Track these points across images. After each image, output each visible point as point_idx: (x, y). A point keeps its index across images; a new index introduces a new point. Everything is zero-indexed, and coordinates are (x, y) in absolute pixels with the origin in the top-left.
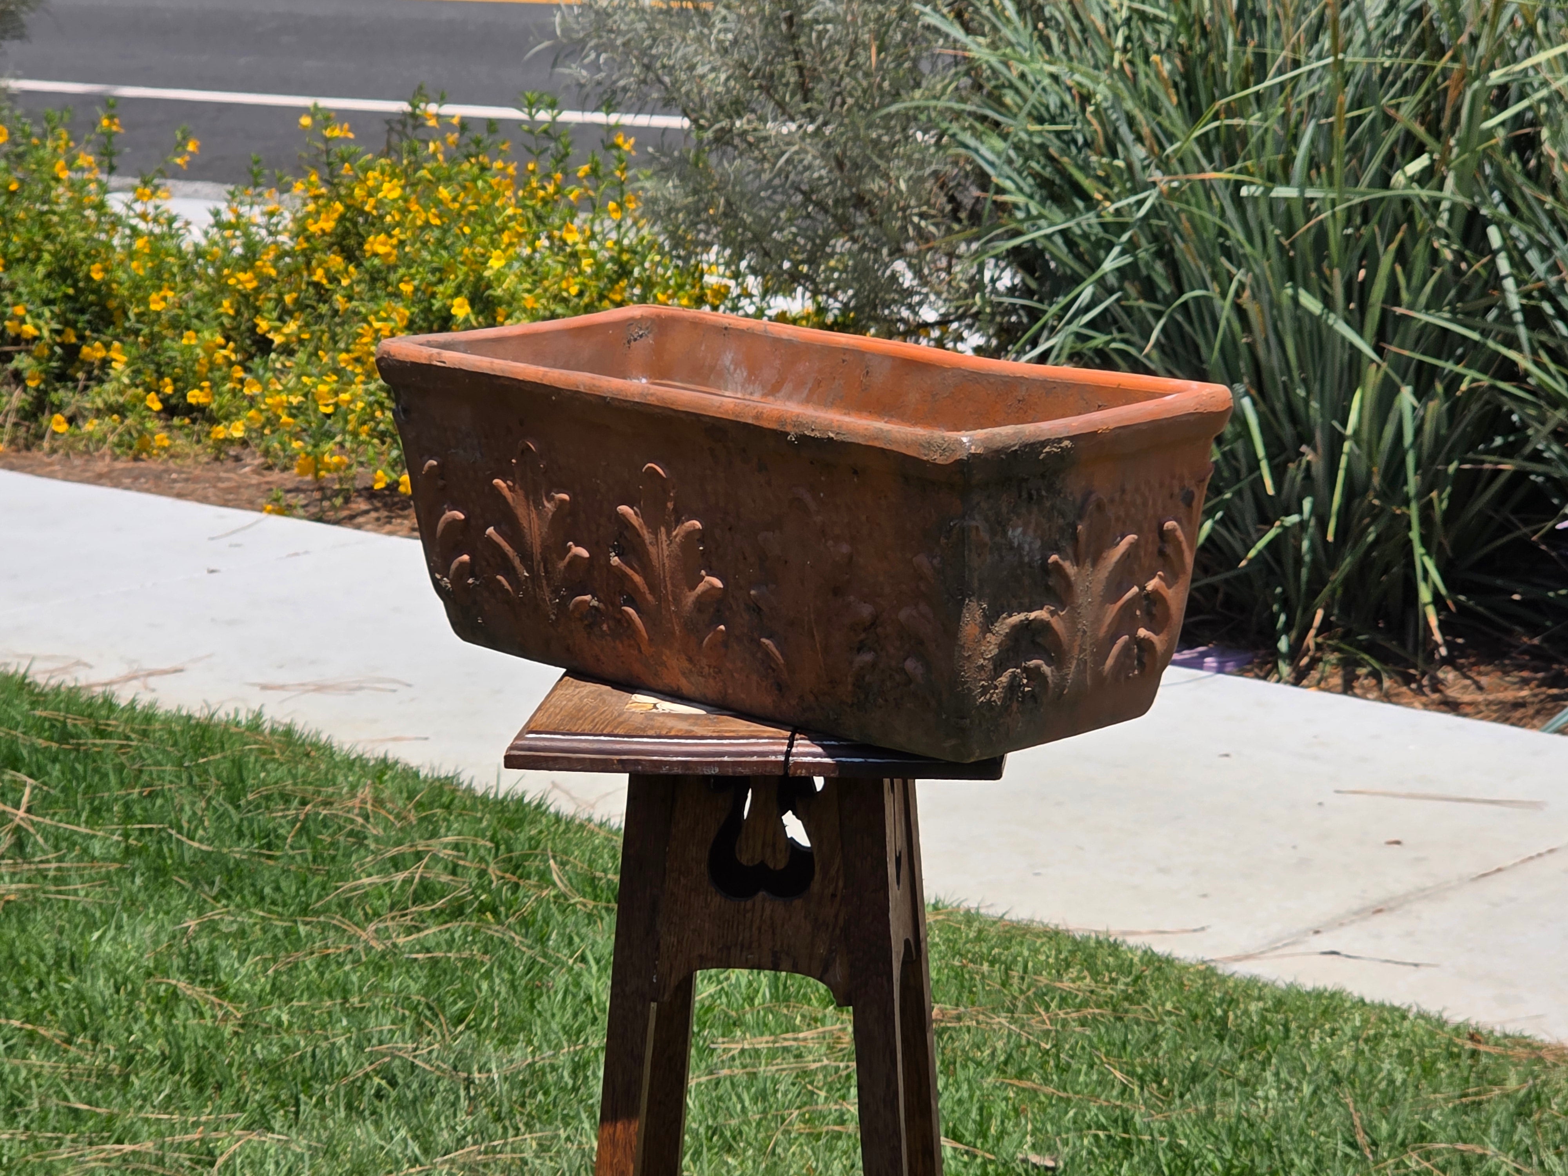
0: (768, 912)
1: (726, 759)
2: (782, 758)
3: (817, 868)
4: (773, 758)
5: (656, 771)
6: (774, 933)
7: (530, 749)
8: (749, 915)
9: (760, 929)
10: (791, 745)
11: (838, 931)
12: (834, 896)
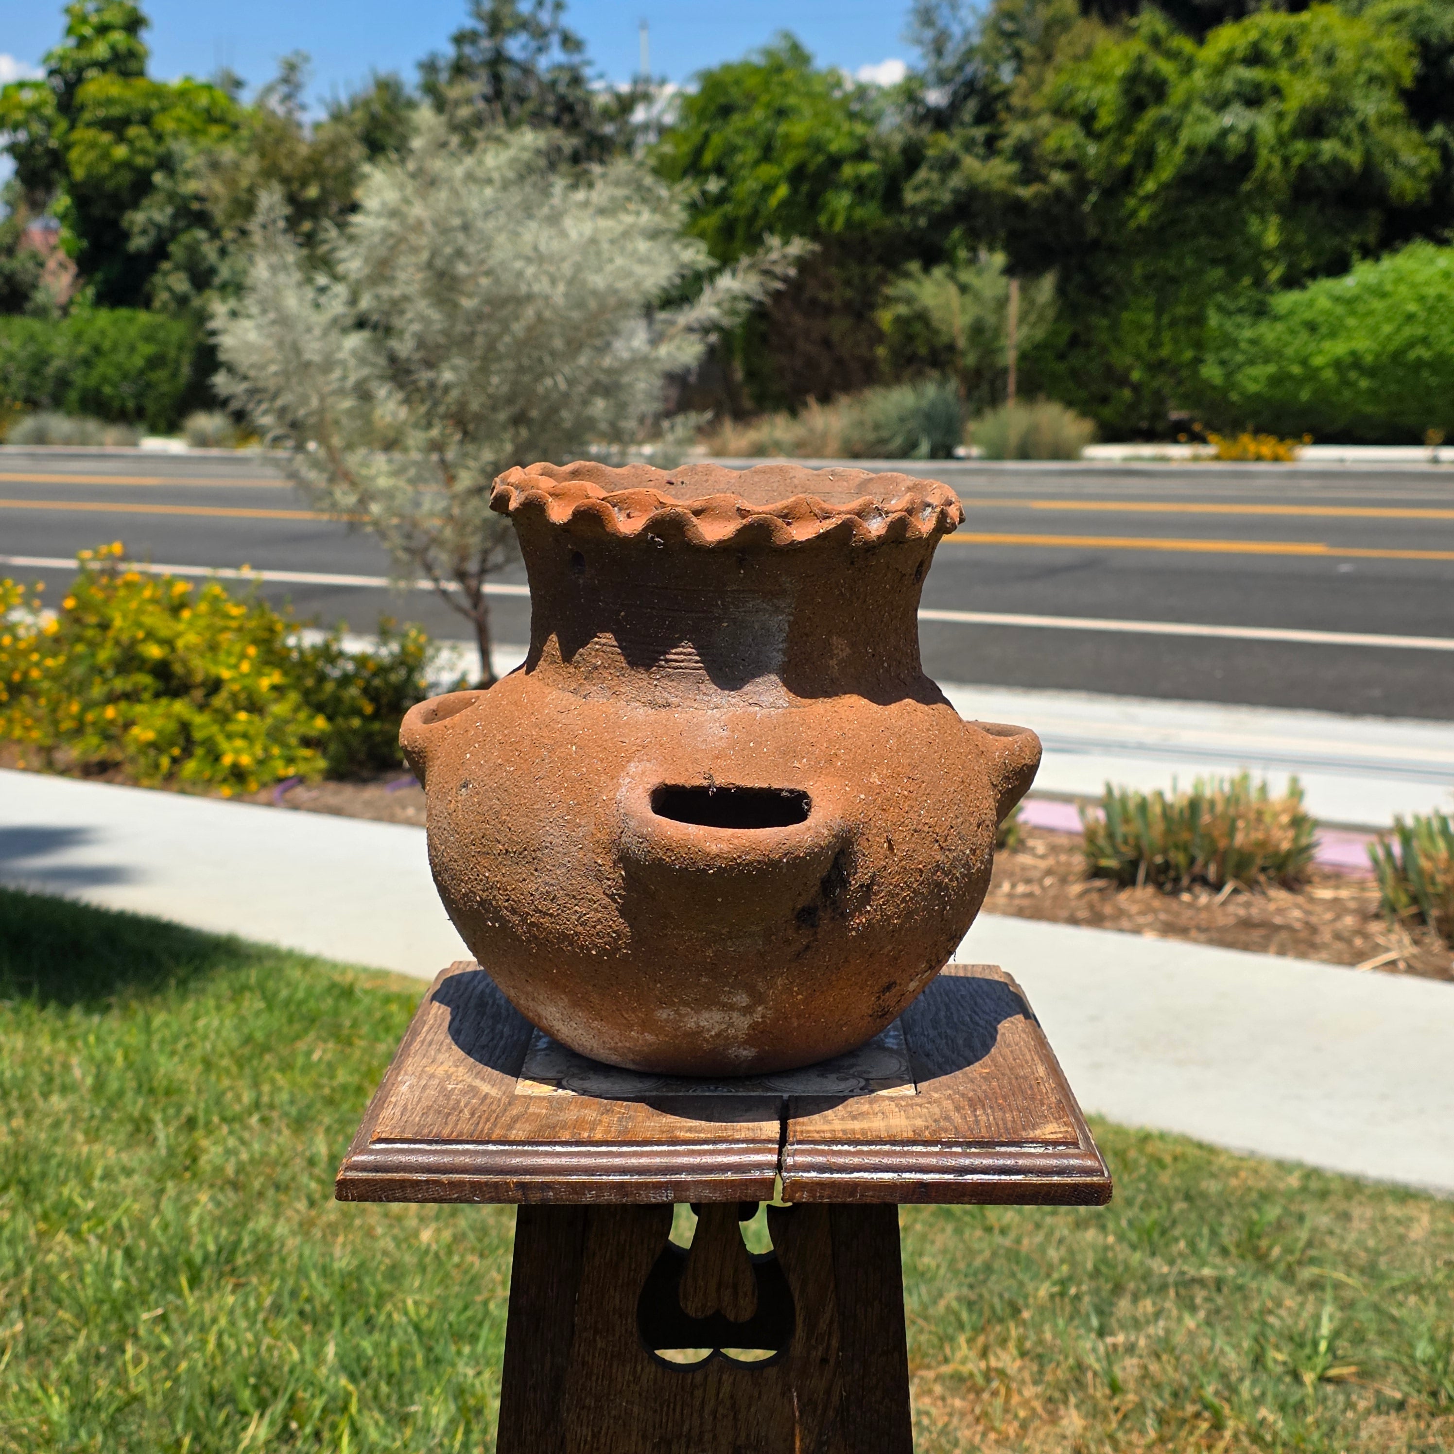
0: (726, 1388)
1: (683, 1177)
2: (769, 1174)
3: (799, 1321)
4: (756, 1175)
5: (574, 1199)
6: (735, 1418)
7: (377, 1168)
8: (698, 1393)
9: (714, 1413)
10: (780, 1153)
11: (831, 1413)
12: (824, 1361)
